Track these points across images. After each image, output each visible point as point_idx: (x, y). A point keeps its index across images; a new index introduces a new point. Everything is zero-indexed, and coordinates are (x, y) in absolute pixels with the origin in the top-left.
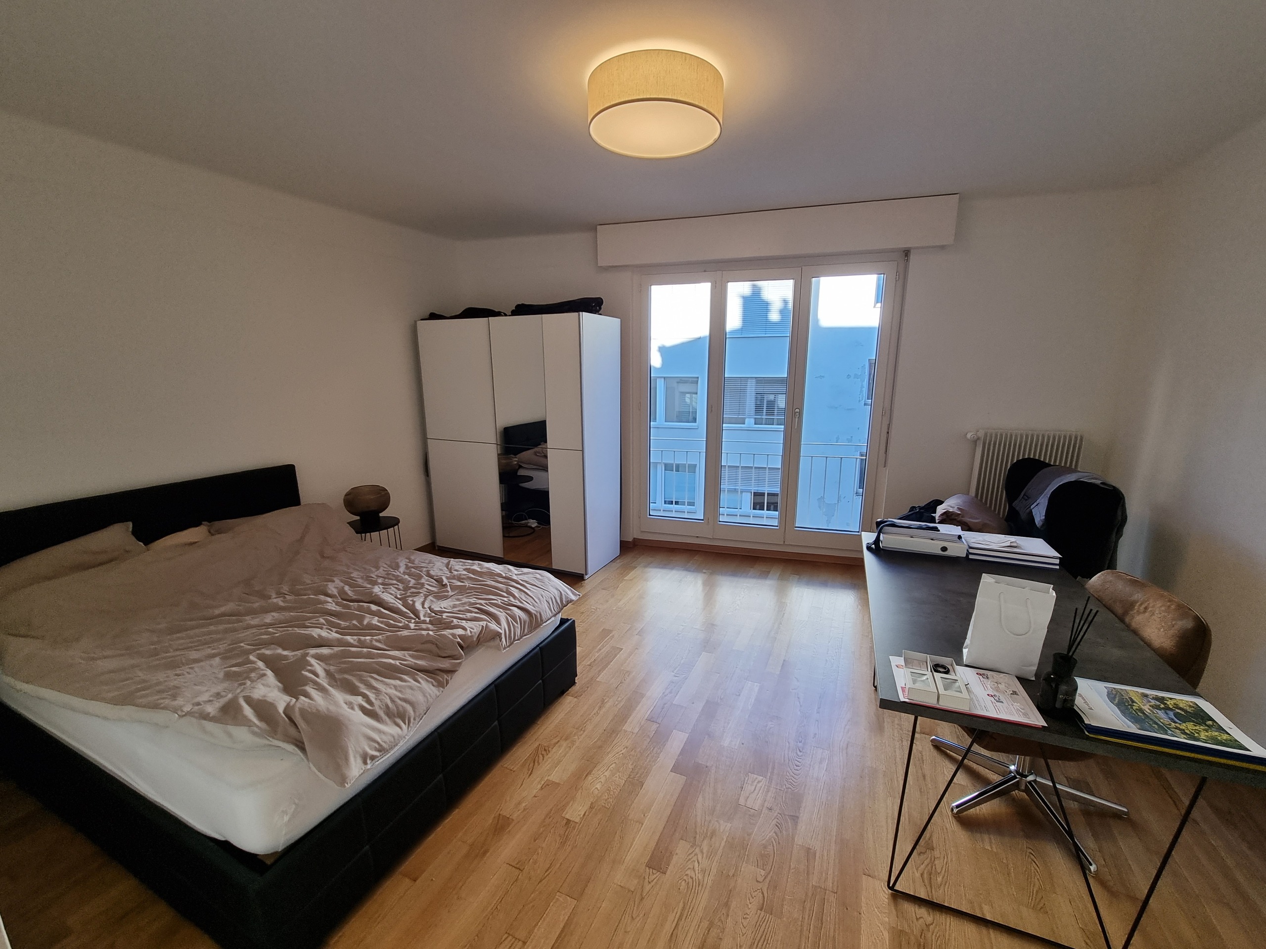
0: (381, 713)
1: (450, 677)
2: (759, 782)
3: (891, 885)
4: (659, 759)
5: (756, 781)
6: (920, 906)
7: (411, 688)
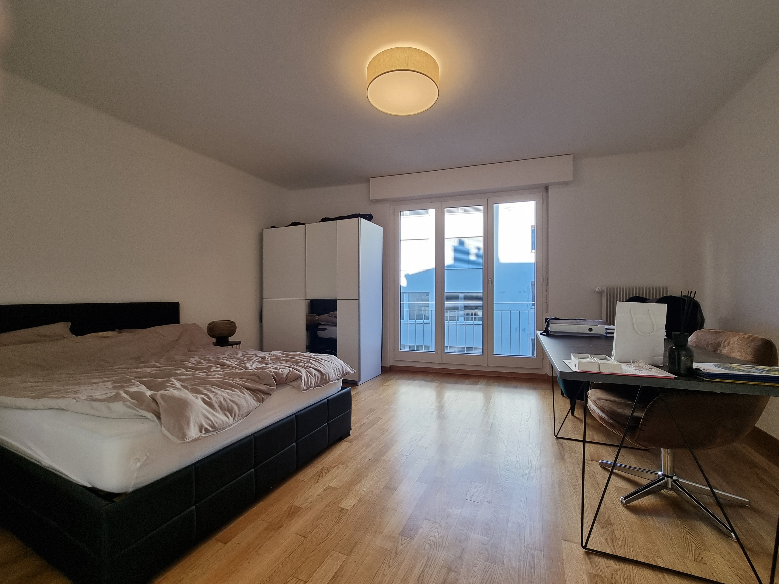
0: (216, 406)
1: (265, 397)
2: (480, 487)
3: (584, 545)
4: (408, 475)
5: (478, 487)
6: (608, 559)
7: (238, 396)
